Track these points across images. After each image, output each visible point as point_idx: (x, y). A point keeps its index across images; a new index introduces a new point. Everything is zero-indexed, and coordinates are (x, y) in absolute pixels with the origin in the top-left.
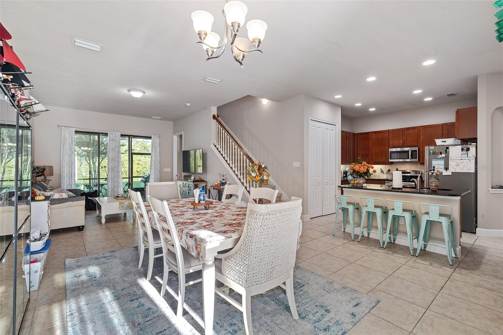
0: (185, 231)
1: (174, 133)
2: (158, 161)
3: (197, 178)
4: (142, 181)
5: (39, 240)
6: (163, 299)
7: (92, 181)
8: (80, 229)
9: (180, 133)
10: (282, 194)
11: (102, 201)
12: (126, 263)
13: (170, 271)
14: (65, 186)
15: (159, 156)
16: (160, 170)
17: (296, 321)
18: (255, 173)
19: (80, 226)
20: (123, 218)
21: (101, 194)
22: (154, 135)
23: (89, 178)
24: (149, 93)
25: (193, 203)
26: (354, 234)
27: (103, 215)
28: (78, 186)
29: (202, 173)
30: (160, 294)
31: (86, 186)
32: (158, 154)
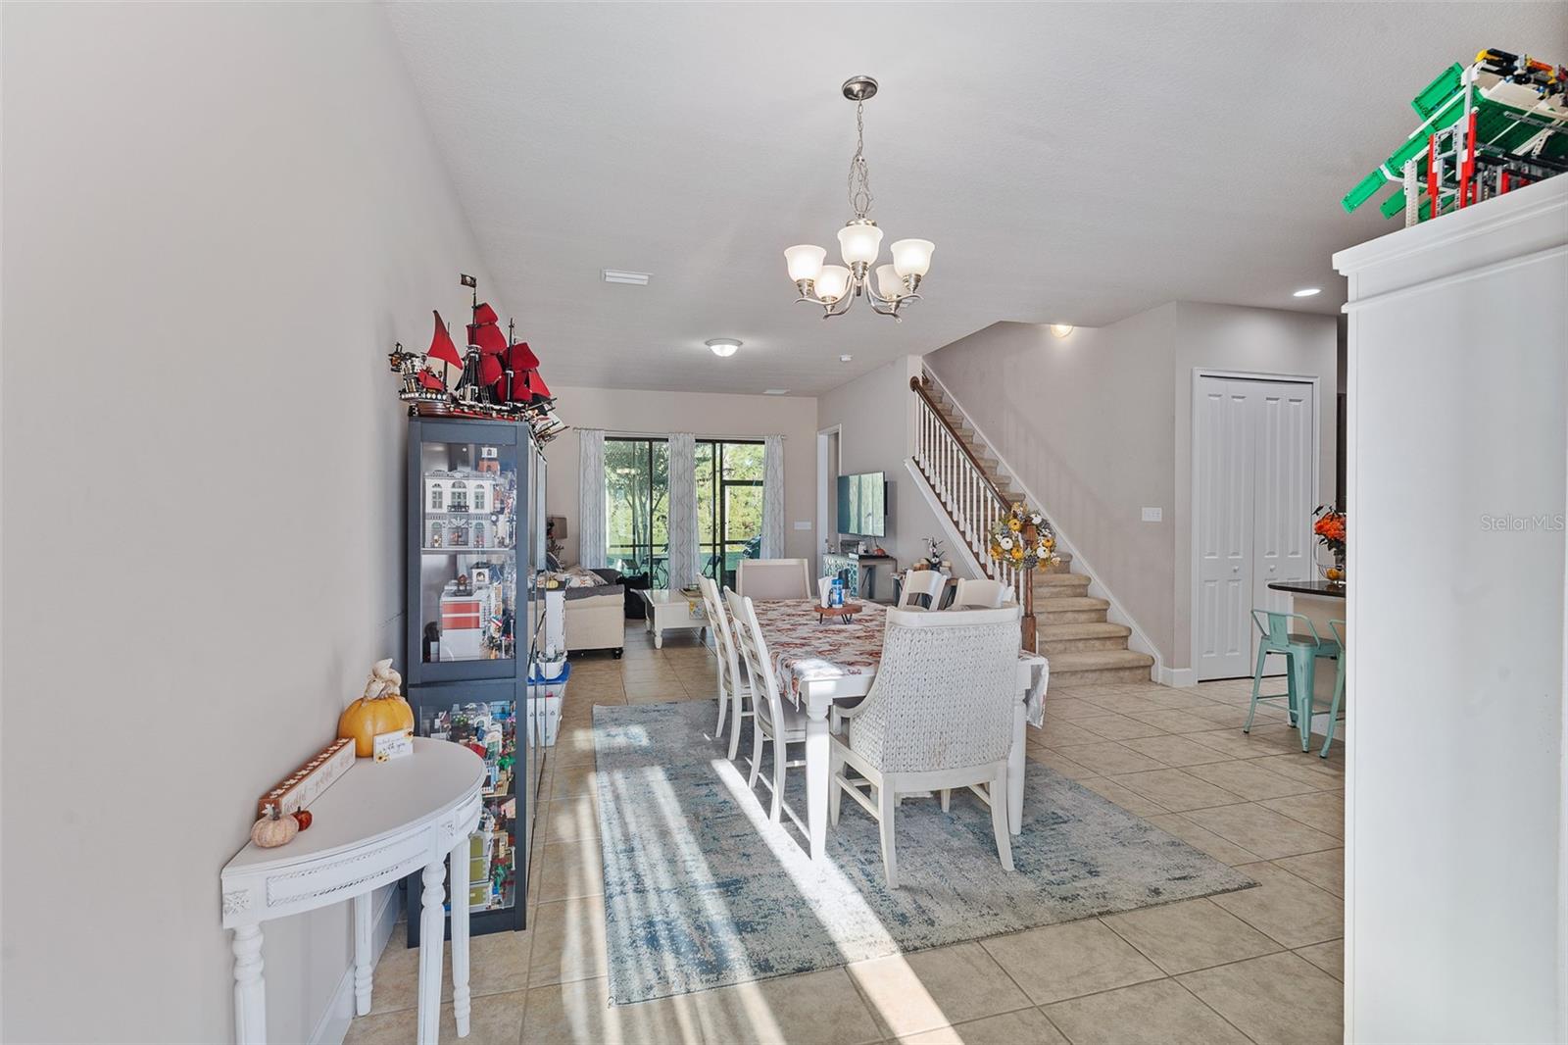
0: (781, 656)
1: (821, 428)
2: (780, 504)
3: (874, 551)
4: (745, 552)
5: (555, 660)
6: (752, 793)
7: (640, 550)
8: (616, 654)
9: (832, 429)
10: (1107, 603)
11: (658, 597)
12: (695, 726)
13: (765, 740)
14: (588, 563)
15: (781, 491)
16: (784, 526)
17: (1005, 873)
18: (1010, 541)
19: (615, 649)
20: (699, 640)
21: (655, 582)
22: (770, 436)
23: (632, 543)
24: (751, 344)
25: (818, 608)
26: (1310, 734)
27: (658, 629)
28: (611, 561)
29: (883, 535)
30: (747, 781)
31: (627, 561)
32: (780, 484)
